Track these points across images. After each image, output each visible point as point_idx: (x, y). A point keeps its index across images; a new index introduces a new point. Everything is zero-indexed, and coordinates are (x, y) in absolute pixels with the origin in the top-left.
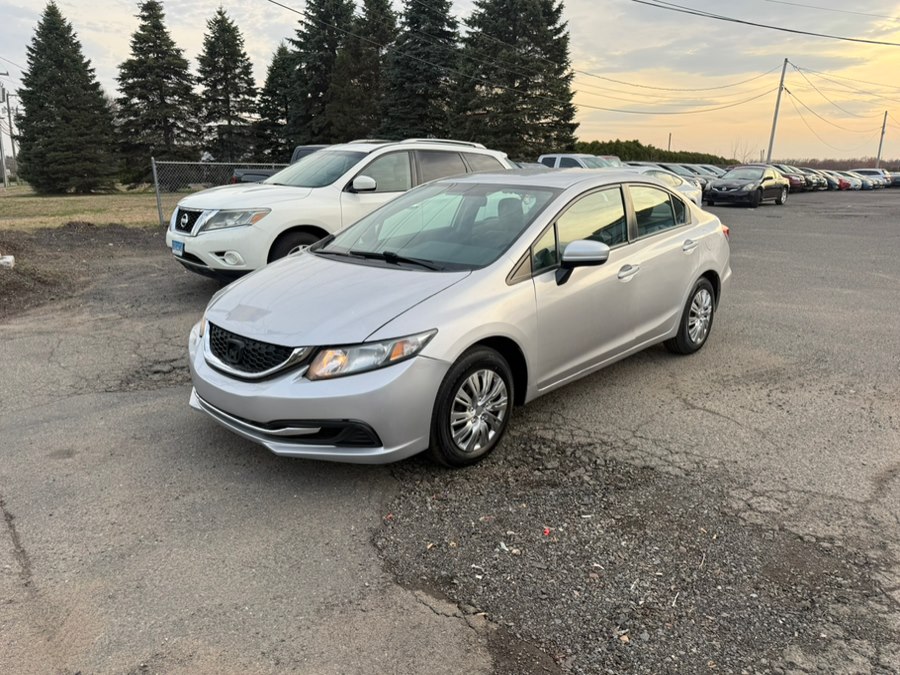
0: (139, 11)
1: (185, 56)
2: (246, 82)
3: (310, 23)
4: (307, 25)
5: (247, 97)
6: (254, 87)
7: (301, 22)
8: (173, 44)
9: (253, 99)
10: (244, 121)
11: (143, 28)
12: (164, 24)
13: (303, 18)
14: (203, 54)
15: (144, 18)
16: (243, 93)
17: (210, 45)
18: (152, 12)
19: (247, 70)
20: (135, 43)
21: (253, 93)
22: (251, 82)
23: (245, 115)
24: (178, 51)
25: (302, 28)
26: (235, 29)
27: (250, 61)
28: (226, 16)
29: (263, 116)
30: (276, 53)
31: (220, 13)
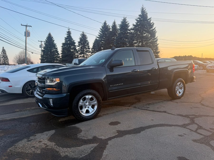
0: (67, 33)
1: (75, 42)
2: (88, 46)
3: (101, 33)
4: (100, 34)
5: (88, 50)
6: (89, 47)
7: (99, 33)
8: (73, 39)
9: (89, 50)
10: (87, 55)
11: (67, 36)
12: (71, 35)
13: (99, 32)
14: (79, 41)
15: (67, 34)
16: (87, 49)
17: (81, 39)
18: (69, 33)
19: (88, 44)
20: (65, 39)
21: (89, 49)
22: (89, 46)
23: (87, 53)
24: (74, 41)
25: (99, 34)
26: (86, 35)
27: (89, 42)
28: (84, 33)
29: (91, 53)
30: (95, 40)
31: (83, 32)
